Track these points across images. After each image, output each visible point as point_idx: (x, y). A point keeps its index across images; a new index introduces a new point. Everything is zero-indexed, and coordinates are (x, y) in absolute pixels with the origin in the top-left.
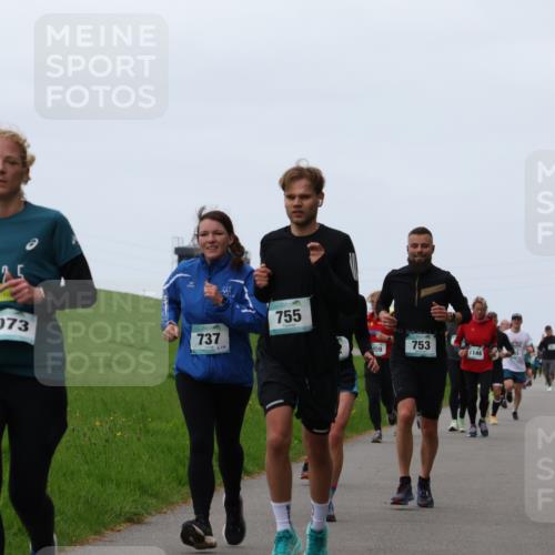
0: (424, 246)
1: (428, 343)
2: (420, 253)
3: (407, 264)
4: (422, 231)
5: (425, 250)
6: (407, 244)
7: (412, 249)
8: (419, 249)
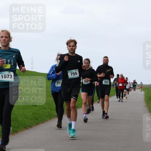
0: (107, 60)
1: (108, 82)
2: (106, 62)
3: (103, 64)
4: (106, 57)
5: (107, 61)
6: (103, 60)
7: (104, 61)
8: (105, 61)
